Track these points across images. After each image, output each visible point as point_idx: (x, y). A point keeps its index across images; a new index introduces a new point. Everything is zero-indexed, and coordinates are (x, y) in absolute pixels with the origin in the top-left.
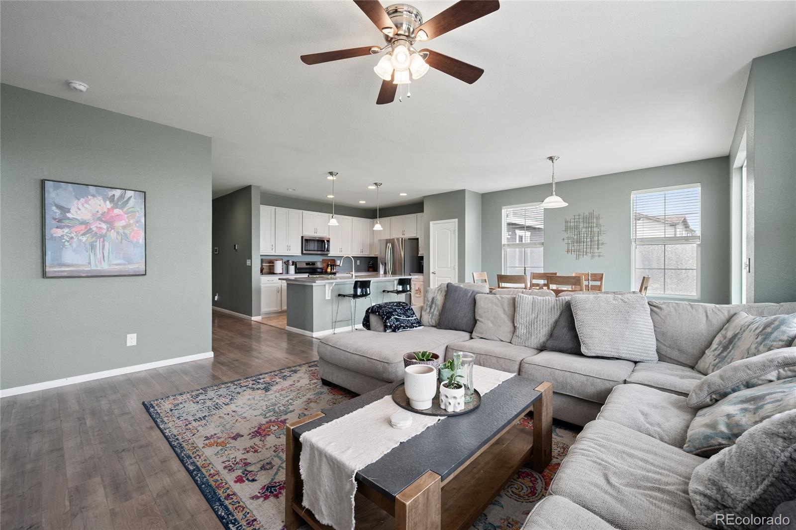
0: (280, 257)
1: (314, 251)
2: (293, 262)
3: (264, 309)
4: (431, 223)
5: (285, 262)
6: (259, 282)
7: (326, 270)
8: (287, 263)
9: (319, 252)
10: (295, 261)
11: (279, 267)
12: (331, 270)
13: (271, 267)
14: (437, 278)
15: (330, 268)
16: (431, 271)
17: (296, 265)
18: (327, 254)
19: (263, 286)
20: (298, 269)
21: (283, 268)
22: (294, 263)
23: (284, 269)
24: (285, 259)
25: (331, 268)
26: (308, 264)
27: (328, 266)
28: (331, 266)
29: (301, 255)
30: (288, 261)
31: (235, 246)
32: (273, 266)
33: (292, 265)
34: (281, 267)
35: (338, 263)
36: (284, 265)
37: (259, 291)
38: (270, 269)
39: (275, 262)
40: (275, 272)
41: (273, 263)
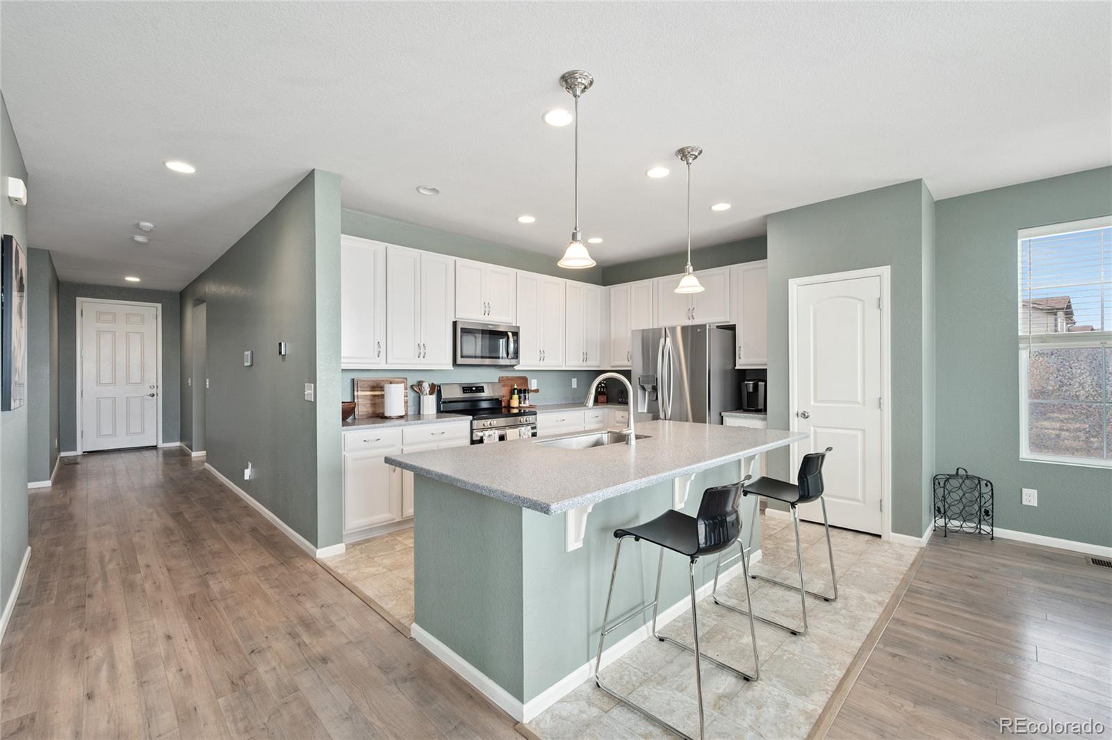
0: (399, 375)
1: (476, 357)
2: (432, 387)
3: (355, 520)
4: (793, 283)
5: (412, 386)
6: (338, 446)
7: (509, 402)
8: (417, 388)
9: (487, 361)
10: (436, 383)
11: (396, 400)
12: (520, 403)
13: (378, 401)
14: (812, 428)
15: (516, 397)
16: (794, 407)
17: (439, 392)
18: (513, 366)
19: (349, 456)
20: (444, 402)
21: (406, 402)
22: (436, 389)
23: (410, 403)
24: (413, 380)
25: (520, 398)
26: (467, 389)
27: (512, 393)
28: (520, 392)
29: (451, 367)
30: (420, 384)
31: (280, 344)
32: (382, 396)
33: (431, 393)
34: (402, 399)
35: (533, 384)
36: (411, 395)
37: (338, 473)
38: (374, 405)
39: (387, 387)
40: (387, 414)
41: (382, 388)
